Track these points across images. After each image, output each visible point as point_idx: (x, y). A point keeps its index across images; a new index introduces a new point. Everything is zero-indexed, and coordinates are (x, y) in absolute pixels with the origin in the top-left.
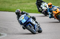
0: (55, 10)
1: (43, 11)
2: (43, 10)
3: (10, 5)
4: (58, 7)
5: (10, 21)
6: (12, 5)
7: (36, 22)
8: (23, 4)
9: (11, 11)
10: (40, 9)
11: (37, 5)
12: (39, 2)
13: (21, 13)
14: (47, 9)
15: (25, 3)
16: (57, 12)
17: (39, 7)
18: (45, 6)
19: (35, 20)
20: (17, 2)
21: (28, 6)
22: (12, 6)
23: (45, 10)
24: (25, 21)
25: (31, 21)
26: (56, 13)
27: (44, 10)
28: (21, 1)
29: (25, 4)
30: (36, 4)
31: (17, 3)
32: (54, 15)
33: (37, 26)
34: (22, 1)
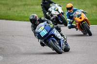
0: (79, 16)
1: (52, 18)
2: (52, 16)
3: (8, 9)
4: (82, 11)
5: (8, 36)
6: (12, 8)
7: (62, 35)
8: (29, 7)
9: (10, 19)
10: (47, 13)
11: (42, 8)
12: (46, 3)
13: (39, 20)
14: (59, 14)
15: (32, 5)
16: (81, 18)
17: (46, 11)
18: (56, 9)
19: (59, 32)
20: (20, 3)
21: (37, 10)
22: (11, 10)
23: (56, 16)
24: (45, 33)
25: (55, 33)
26: (80, 20)
27: (54, 16)
28: (26, 2)
29: (33, 7)
30: (41, 5)
31: (20, 5)
32: (77, 24)
33: (63, 41)
34: (28, 3)
